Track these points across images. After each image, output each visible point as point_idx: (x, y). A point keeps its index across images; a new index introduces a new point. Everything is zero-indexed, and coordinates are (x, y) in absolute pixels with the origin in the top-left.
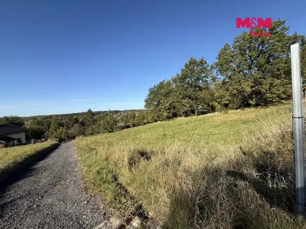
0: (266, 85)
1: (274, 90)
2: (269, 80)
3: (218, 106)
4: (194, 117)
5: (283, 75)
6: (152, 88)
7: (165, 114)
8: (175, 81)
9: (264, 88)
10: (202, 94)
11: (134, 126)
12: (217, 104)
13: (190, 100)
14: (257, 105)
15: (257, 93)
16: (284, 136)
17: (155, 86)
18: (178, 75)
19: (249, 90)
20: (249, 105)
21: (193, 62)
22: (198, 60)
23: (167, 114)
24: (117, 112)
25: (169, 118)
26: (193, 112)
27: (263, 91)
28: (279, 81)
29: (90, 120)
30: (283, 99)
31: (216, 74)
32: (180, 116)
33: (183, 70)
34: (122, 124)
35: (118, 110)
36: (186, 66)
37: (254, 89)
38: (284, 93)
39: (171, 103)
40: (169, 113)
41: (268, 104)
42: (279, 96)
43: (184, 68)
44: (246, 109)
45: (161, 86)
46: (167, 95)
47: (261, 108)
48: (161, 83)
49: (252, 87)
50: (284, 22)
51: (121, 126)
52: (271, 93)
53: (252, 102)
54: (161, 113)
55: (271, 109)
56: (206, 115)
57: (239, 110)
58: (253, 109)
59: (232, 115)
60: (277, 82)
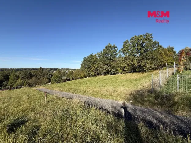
0: (144, 63)
1: (147, 66)
2: (145, 61)
3: (120, 71)
4: (109, 76)
5: (151, 59)
6: (85, 58)
7: (93, 73)
8: (99, 55)
9: (143, 64)
10: (114, 64)
11: (73, 79)
12: (120, 69)
13: (107, 67)
14: (139, 72)
15: (140, 66)
16: (150, 85)
17: (87, 57)
18: (102, 52)
19: (136, 64)
20: (136, 72)
21: (110, 46)
22: (112, 45)
23: (94, 74)
24: (56, 69)
25: (95, 76)
26: (108, 73)
27: (142, 65)
28: (149, 62)
29: (41, 74)
30: (150, 70)
31: (122, 55)
32: (101, 75)
33: (104, 50)
34: (64, 78)
35: (57, 68)
36: (106, 47)
37: (139, 64)
38: (150, 67)
39: (97, 67)
40: (95, 73)
41: (144, 71)
42: (148, 68)
43: (105, 48)
44: (134, 73)
45: (91, 57)
46: (95, 63)
47: (141, 73)
48: (91, 55)
49: (138, 63)
50: (152, 34)
51: (64, 79)
52: (145, 67)
53: (137, 70)
54: (90, 72)
55: (145, 74)
56: (115, 75)
57: (131, 74)
58: (137, 74)
59: (129, 76)
60: (148, 62)
